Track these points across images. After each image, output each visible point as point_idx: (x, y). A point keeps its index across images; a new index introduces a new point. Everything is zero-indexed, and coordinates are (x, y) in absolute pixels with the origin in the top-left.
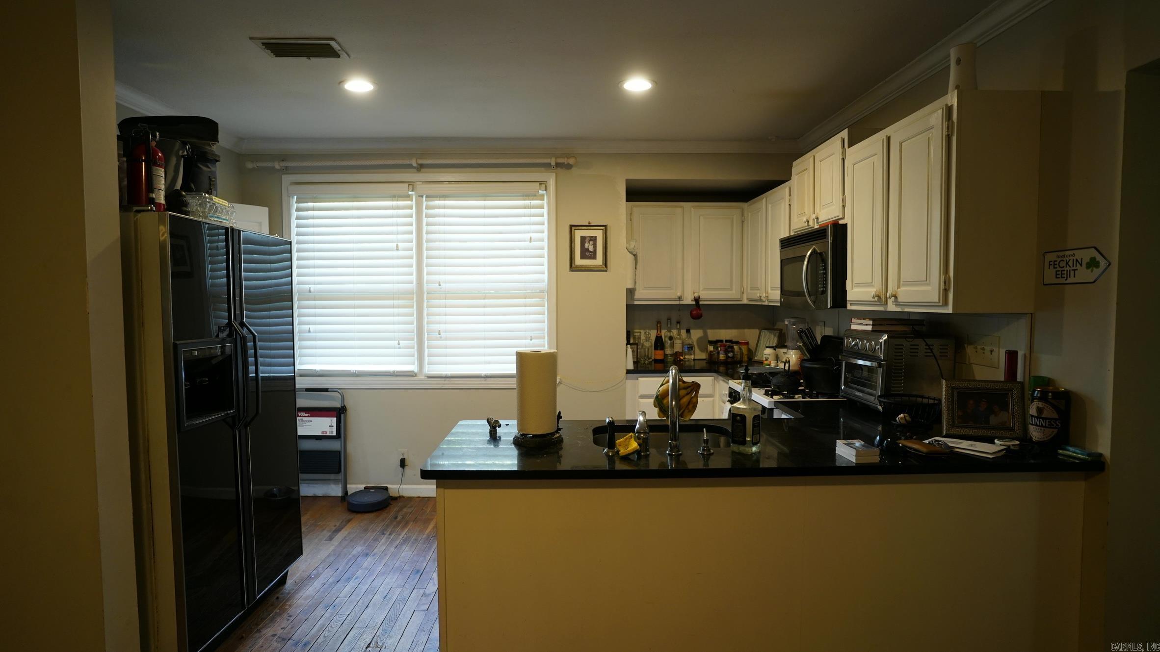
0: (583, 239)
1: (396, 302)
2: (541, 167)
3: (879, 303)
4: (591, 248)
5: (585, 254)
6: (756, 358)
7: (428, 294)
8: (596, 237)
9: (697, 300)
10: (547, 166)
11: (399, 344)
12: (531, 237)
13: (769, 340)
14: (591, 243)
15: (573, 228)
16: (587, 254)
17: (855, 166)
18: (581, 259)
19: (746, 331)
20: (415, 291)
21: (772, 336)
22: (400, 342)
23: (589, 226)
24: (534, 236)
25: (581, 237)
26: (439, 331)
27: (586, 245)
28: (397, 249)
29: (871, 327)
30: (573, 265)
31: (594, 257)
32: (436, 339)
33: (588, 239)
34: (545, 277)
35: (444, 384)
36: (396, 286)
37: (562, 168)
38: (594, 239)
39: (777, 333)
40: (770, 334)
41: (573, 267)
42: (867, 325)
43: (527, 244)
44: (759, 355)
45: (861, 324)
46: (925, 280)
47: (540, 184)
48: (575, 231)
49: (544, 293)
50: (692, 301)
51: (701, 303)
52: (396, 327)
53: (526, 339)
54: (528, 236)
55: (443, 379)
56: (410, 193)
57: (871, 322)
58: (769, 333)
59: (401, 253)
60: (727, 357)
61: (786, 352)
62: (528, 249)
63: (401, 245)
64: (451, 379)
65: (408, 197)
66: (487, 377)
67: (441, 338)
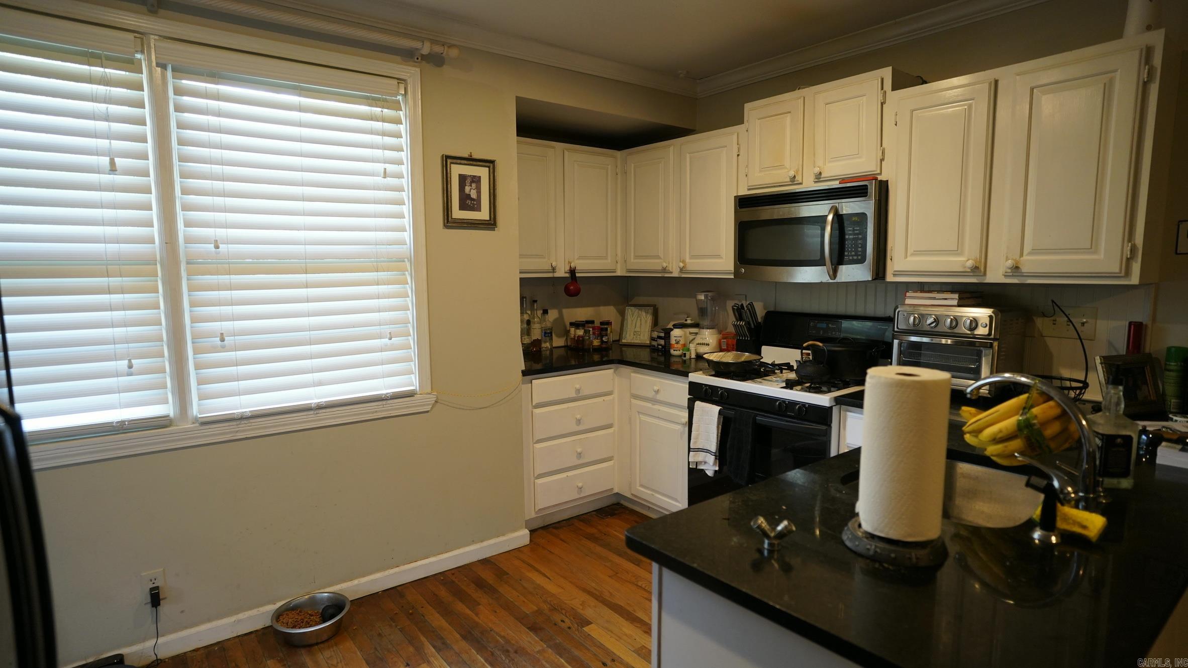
0: (463, 179)
1: (114, 281)
2: (397, 55)
3: (972, 274)
4: (474, 195)
5: (467, 203)
6: (623, 341)
7: (188, 263)
8: (480, 177)
9: (572, 272)
10: (408, 55)
11: (130, 366)
12: (385, 169)
13: (639, 319)
14: (474, 185)
15: (449, 161)
16: (469, 202)
17: (914, 112)
18: (460, 210)
19: (602, 308)
20: (158, 258)
21: (644, 314)
22: (133, 361)
23: (471, 161)
24: (390, 168)
25: (460, 175)
26: (222, 334)
27: (467, 189)
28: (113, 169)
29: (957, 301)
30: (450, 219)
31: (478, 209)
32: (214, 350)
33: (468, 181)
34: (407, 236)
35: (237, 432)
36: (112, 247)
37: (428, 62)
38: (476, 180)
39: (651, 310)
40: (640, 312)
41: (449, 222)
42: (946, 299)
43: (379, 180)
44: (628, 335)
45: (934, 298)
46: (1090, 247)
47: (398, 83)
48: (452, 165)
49: (404, 261)
50: (566, 273)
51: (577, 275)
52: (119, 331)
53: (380, 337)
54: (380, 167)
55: (234, 423)
56: (138, 56)
57: (956, 296)
58: (637, 310)
59: (119, 179)
60: (602, 342)
61: (697, 332)
62: (379, 189)
63: (119, 161)
64: (251, 421)
65: (131, 65)
66: (320, 407)
67: (223, 347)
